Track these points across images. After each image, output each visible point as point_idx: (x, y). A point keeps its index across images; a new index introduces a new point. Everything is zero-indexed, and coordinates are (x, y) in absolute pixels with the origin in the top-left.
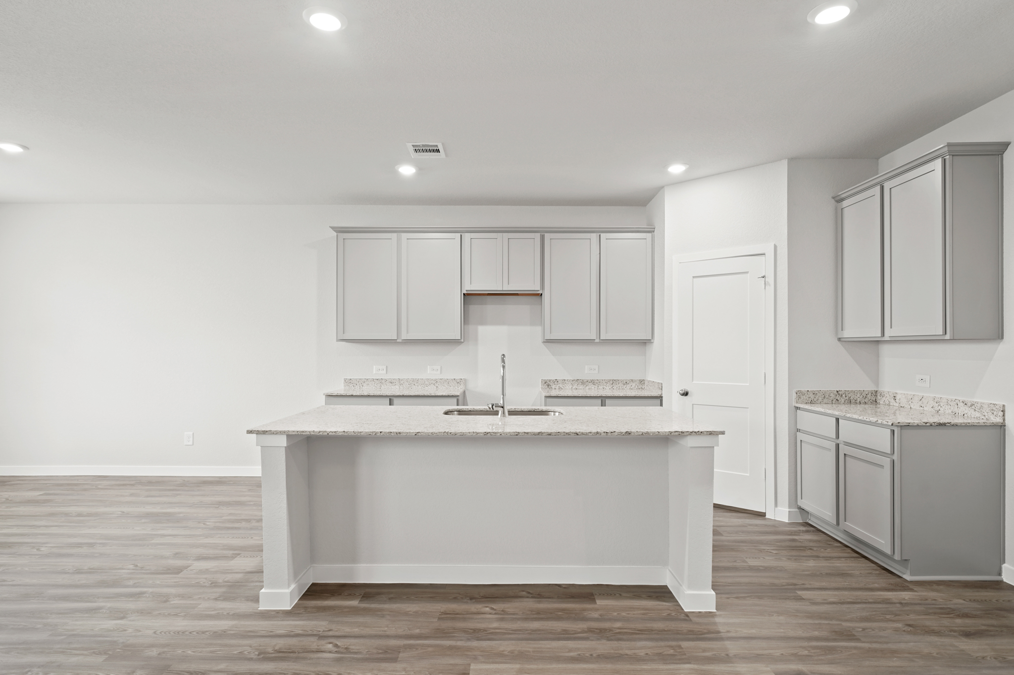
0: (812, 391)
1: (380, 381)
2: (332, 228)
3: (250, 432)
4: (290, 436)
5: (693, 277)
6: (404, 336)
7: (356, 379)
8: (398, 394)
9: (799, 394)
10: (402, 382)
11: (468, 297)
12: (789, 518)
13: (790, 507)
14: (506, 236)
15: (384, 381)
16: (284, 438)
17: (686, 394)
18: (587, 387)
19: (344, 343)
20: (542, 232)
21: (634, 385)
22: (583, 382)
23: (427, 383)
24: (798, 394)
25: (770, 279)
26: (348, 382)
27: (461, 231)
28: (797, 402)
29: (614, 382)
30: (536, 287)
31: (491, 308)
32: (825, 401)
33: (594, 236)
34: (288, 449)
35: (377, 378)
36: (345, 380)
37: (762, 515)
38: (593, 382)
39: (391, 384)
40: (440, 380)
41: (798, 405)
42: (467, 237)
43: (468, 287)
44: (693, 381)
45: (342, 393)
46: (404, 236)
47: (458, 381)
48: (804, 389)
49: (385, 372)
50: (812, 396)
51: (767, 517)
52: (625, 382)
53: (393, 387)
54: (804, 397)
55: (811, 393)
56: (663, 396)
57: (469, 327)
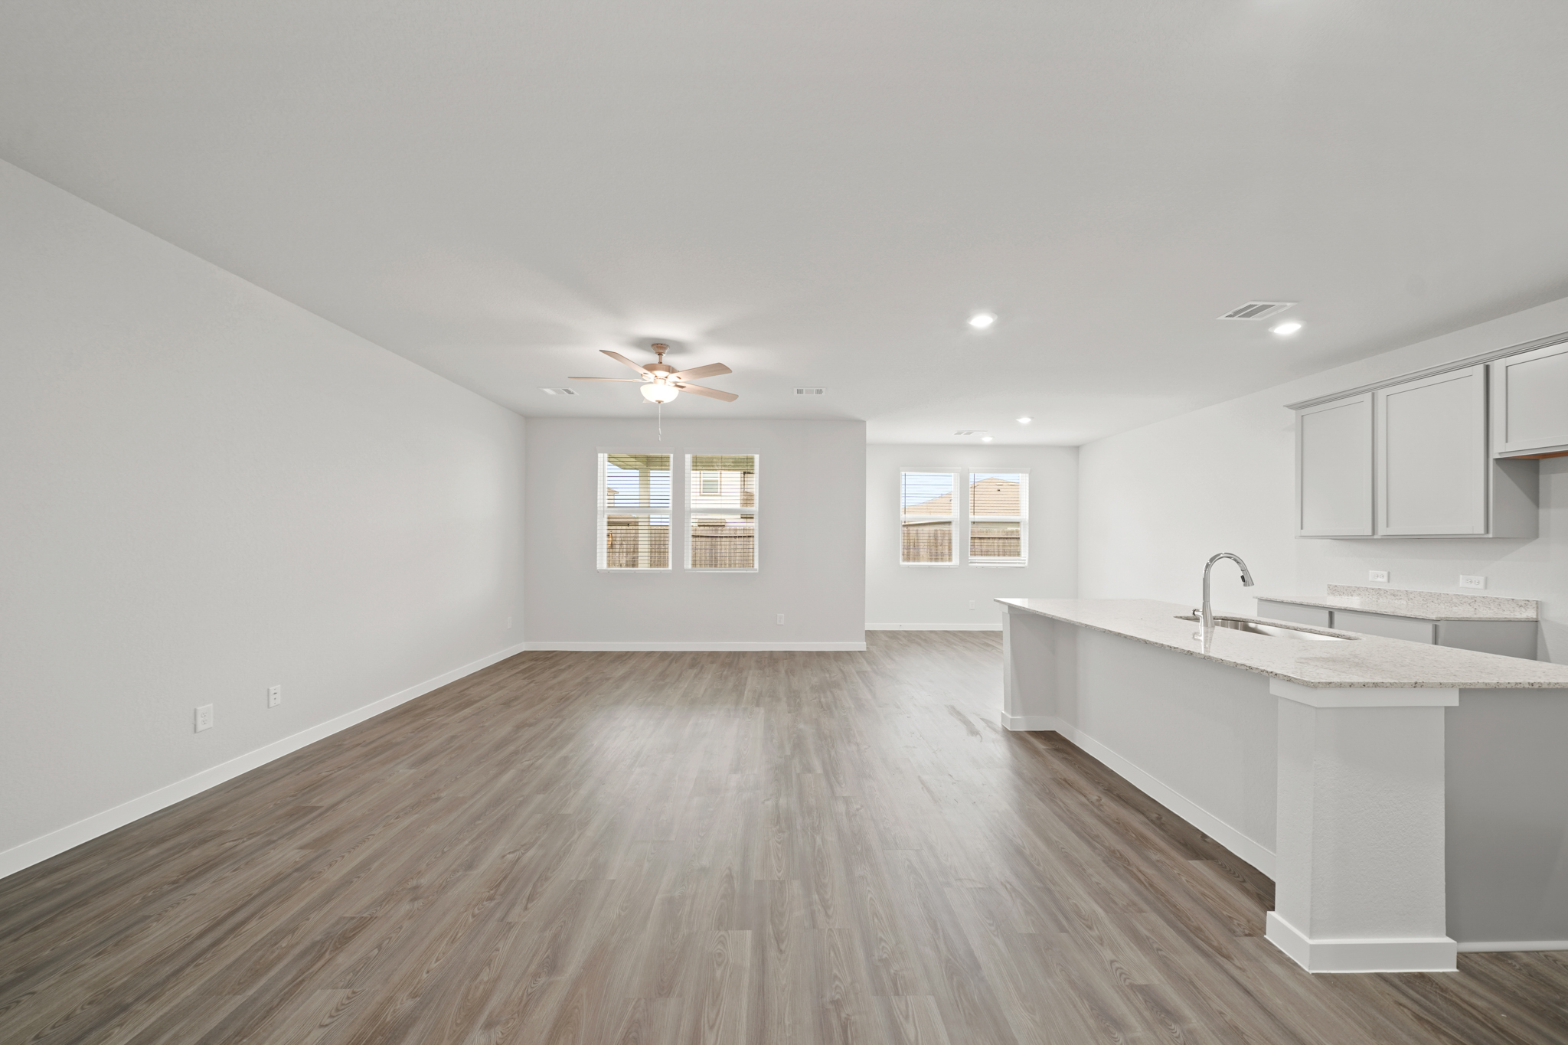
1: (1378, 592)
2: (1290, 407)
6: (1382, 531)
7: (1343, 587)
10: (1411, 596)
15: (1382, 592)
23: (1455, 600)
26: (1334, 590)
27: (1487, 361)
35: (1373, 587)
36: (1329, 586)
39: (1393, 597)
40: (1482, 599)
42: (1499, 365)
43: (1502, 448)
46: (1383, 393)
47: (1523, 603)
49: (1385, 579)
53: (1396, 601)
57: (1542, 512)
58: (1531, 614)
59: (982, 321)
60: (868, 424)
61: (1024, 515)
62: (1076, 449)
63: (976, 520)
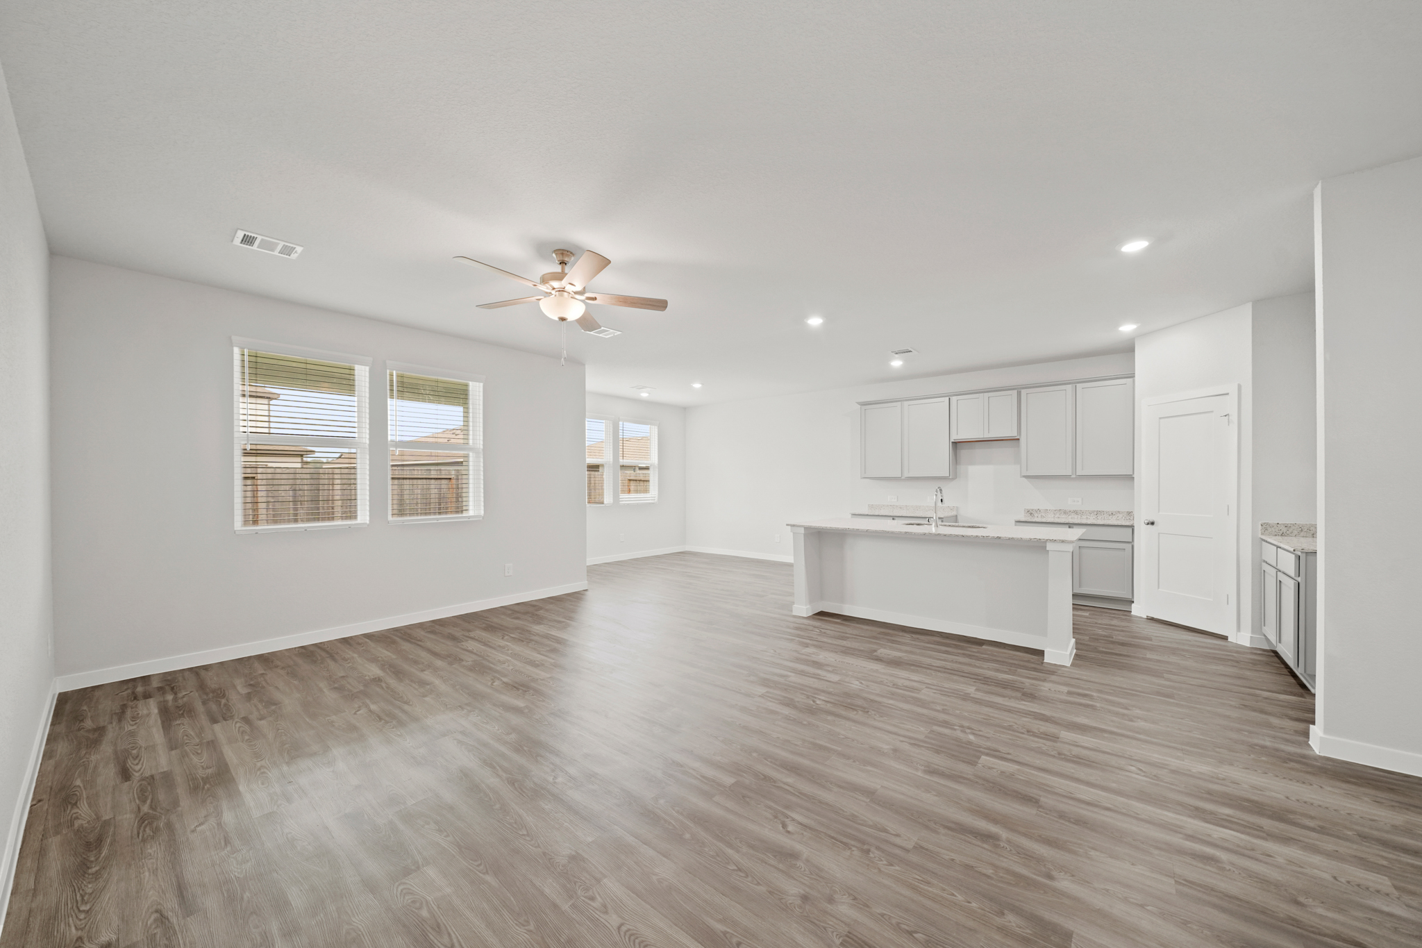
0: (1284, 524)
1: (893, 506)
2: (858, 403)
3: (787, 525)
4: (806, 528)
5: (1160, 418)
6: (906, 475)
8: (898, 515)
9: (1266, 527)
10: (908, 508)
11: (956, 445)
12: (1250, 645)
13: (1253, 632)
14: (986, 395)
15: (895, 507)
16: (803, 529)
17: (1153, 523)
18: (1070, 517)
19: (868, 480)
20: (1019, 389)
21: (1121, 516)
22: (1065, 512)
23: (926, 509)
24: (1264, 526)
25: (1234, 418)
26: (871, 507)
27: (949, 396)
28: (1262, 534)
29: (1098, 513)
30: (1014, 434)
31: (979, 452)
32: (1302, 534)
33: (1069, 387)
34: (805, 535)
35: (891, 505)
36: (869, 505)
37: (1225, 638)
38: (1076, 512)
41: (1264, 537)
42: (954, 399)
43: (955, 437)
44: (1159, 512)
45: (867, 513)
46: (906, 403)
47: (952, 508)
48: (1273, 521)
49: (896, 500)
50: (1284, 530)
51: (1229, 640)
52: (1110, 513)
53: (900, 510)
54: (1273, 529)
55: (1282, 526)
56: (1135, 525)
57: (958, 467)
58: (954, 513)
59: (815, 322)
60: (586, 366)
61: (653, 459)
62: (684, 410)
63: (624, 464)
